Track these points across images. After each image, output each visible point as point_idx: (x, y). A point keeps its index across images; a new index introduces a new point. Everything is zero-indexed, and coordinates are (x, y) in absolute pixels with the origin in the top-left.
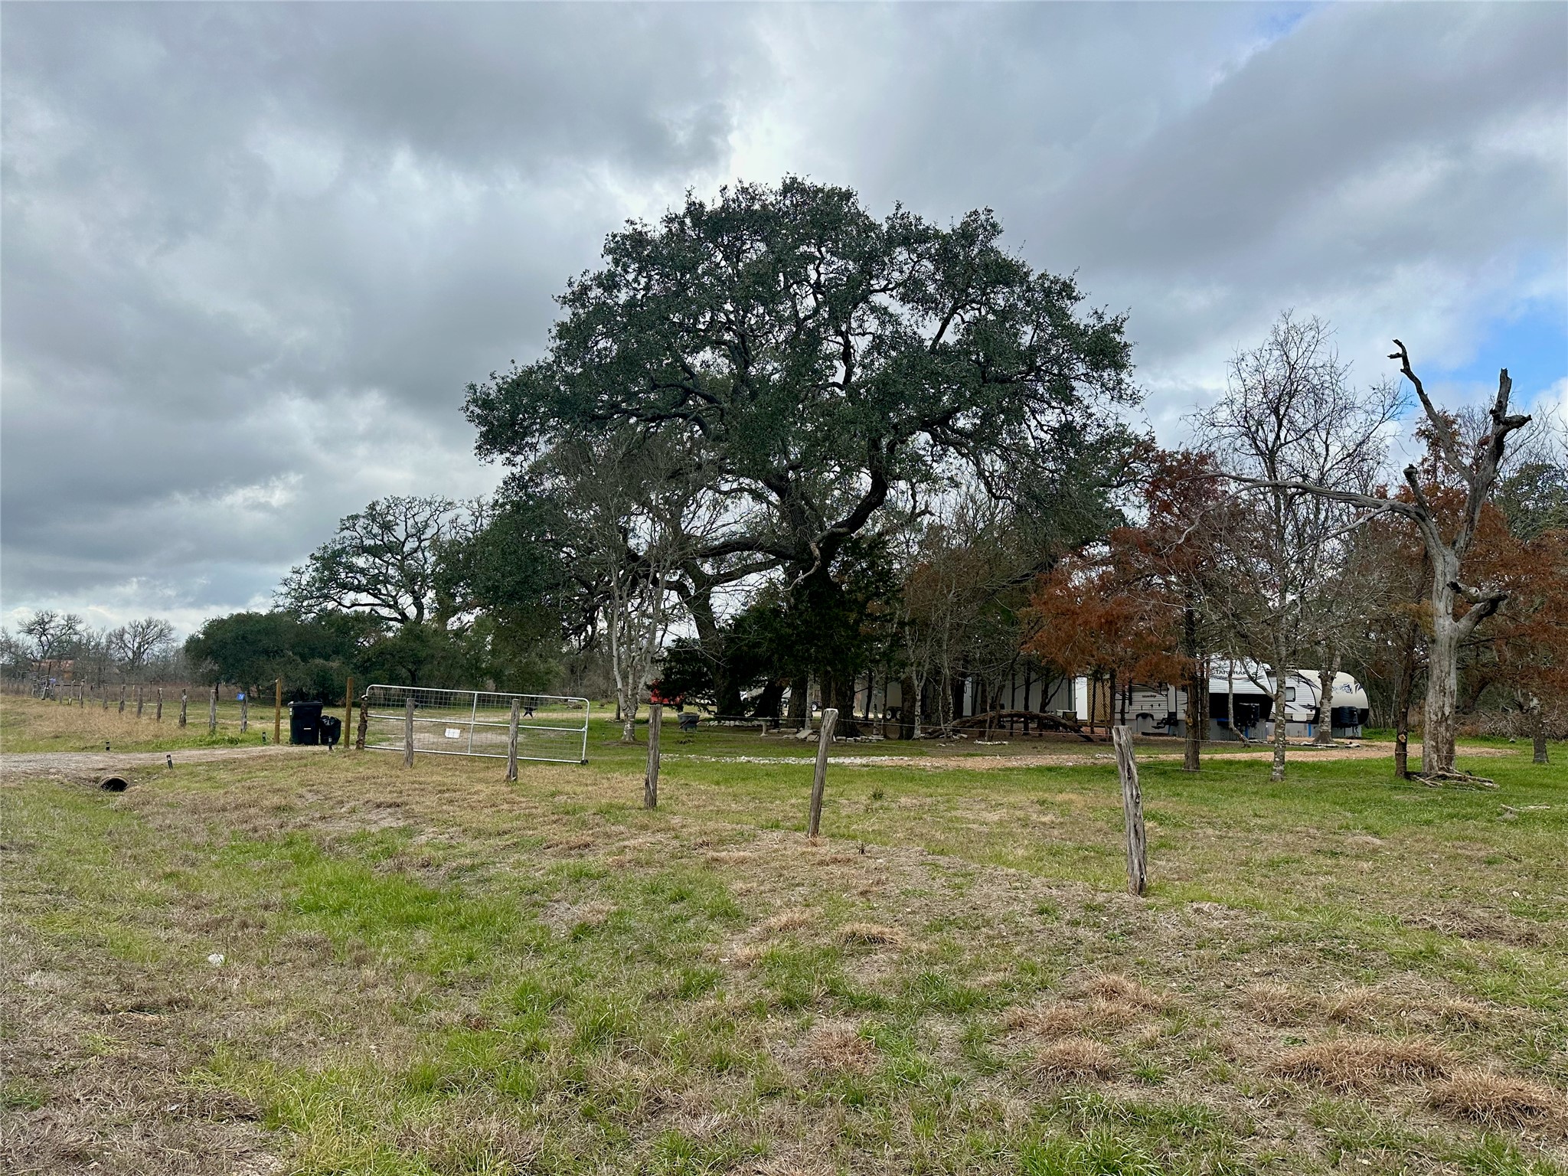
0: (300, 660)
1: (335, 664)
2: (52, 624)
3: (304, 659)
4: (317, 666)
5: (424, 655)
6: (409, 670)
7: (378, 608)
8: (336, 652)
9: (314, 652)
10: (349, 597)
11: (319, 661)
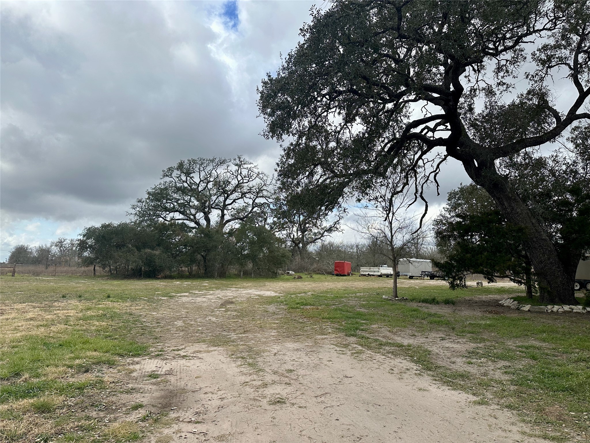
0: (136, 250)
1: (157, 252)
2: (65, 243)
3: (139, 249)
4: (146, 253)
5: (211, 245)
6: (202, 256)
7: (185, 221)
8: (159, 245)
9: (145, 245)
10: (170, 216)
11: (148, 251)
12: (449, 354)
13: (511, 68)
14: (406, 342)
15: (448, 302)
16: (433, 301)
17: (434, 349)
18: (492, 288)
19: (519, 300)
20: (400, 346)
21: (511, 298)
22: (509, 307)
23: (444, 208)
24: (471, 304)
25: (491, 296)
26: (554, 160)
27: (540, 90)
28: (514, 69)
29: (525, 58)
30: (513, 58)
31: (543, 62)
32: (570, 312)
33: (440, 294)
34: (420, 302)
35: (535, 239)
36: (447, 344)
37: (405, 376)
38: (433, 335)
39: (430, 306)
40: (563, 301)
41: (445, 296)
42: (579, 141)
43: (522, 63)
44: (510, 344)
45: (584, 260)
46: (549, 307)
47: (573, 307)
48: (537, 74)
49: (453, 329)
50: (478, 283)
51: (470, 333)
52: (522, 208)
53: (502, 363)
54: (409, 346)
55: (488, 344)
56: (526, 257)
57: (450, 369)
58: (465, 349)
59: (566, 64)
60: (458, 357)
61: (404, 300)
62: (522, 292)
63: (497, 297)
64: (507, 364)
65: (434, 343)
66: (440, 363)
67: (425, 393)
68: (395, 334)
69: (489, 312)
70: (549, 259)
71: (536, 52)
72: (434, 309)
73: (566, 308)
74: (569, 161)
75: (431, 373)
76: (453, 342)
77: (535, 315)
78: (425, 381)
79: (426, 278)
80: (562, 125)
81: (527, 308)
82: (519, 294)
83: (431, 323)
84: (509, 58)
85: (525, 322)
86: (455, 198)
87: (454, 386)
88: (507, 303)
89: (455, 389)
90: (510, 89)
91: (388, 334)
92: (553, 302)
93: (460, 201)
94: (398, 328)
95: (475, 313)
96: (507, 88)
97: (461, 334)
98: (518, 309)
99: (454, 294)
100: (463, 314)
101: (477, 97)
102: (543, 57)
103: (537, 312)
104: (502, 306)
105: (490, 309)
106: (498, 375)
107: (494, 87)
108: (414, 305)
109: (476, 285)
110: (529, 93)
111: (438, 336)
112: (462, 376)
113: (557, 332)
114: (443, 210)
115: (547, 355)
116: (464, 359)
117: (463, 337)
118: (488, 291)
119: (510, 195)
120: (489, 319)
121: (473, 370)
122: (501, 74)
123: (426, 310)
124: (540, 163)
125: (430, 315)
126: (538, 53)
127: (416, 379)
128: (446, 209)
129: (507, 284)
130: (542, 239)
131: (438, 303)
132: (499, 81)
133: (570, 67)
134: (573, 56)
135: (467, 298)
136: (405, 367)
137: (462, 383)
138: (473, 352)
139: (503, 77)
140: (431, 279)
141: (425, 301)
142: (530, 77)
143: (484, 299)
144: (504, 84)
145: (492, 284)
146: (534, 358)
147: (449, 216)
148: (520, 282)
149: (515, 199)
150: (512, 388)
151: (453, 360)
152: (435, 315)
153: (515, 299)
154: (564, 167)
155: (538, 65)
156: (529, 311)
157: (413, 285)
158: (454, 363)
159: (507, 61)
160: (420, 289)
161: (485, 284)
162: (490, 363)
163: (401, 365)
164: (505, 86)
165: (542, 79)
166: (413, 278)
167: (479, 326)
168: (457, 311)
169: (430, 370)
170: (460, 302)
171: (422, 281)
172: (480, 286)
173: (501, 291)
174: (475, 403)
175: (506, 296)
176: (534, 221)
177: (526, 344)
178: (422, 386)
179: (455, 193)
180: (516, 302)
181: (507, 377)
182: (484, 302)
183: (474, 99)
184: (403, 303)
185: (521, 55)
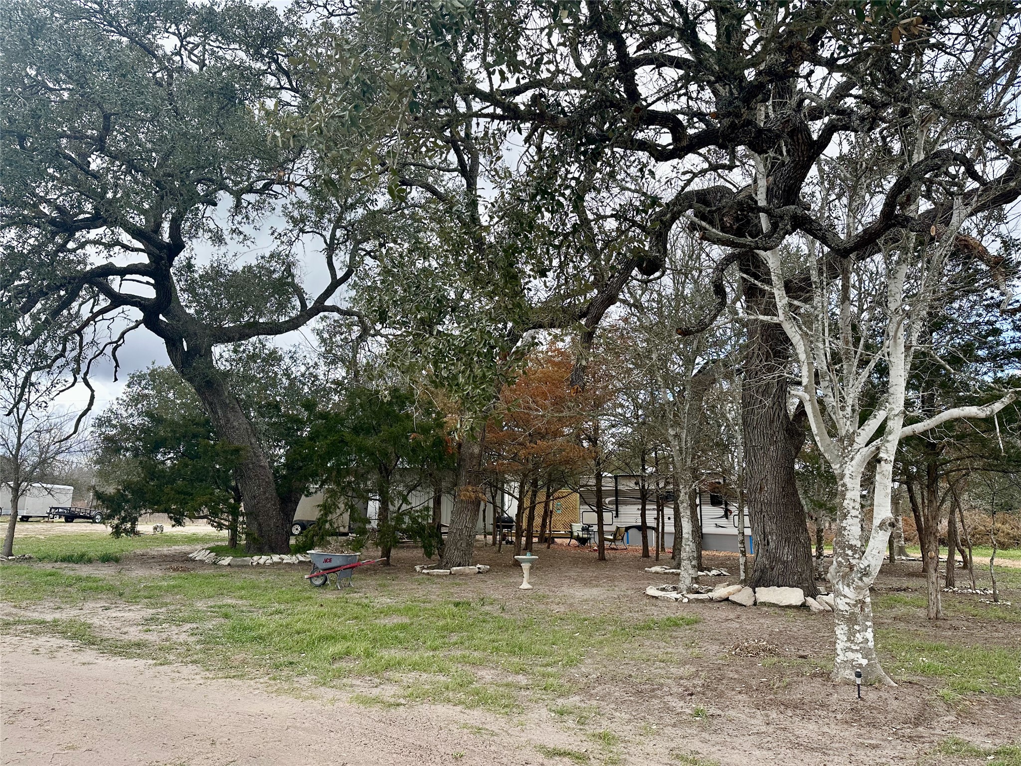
12: (118, 625)
13: (253, 214)
14: (49, 617)
15: (107, 559)
16: (82, 559)
17: (96, 621)
18: (177, 535)
19: (218, 551)
20: (44, 622)
21: (207, 549)
22: (202, 561)
23: (117, 399)
24: (144, 560)
25: (177, 547)
26: (291, 357)
27: (287, 256)
28: (257, 217)
29: (274, 209)
30: (259, 201)
31: (295, 222)
32: (280, 563)
33: (89, 547)
34: (56, 561)
35: (251, 466)
36: (112, 613)
37: (59, 655)
38: (89, 605)
39: (76, 566)
40: (274, 551)
41: (100, 551)
42: (326, 335)
43: (268, 213)
44: (200, 605)
45: (307, 496)
46: (256, 558)
47: (283, 556)
48: (285, 234)
49: (121, 595)
50: (155, 528)
51: (146, 598)
52: (240, 421)
53: (187, 626)
54: (55, 621)
55: (173, 607)
56: (236, 489)
57: (121, 641)
58: (139, 617)
59: (321, 235)
60: (131, 626)
61: (24, 559)
62: (222, 540)
63: (186, 548)
64: (195, 625)
65: (93, 613)
66: (105, 635)
67: (91, 666)
68: (26, 609)
69: (174, 570)
70: (265, 493)
71: (289, 206)
72: (84, 570)
73: (276, 558)
74: (309, 361)
75: (96, 647)
76: (123, 610)
77: (236, 569)
78: (89, 655)
79: (57, 519)
80: (307, 314)
81: (227, 561)
82: (219, 543)
83: (84, 590)
84: (253, 201)
85: (222, 579)
86: (139, 384)
87: (129, 656)
88: (201, 555)
89: (130, 658)
90: (249, 243)
91: (14, 611)
92: (261, 552)
93: (146, 391)
94: (28, 602)
95: (152, 572)
96: (245, 239)
97: (134, 599)
98: (214, 563)
99: (117, 546)
100: (133, 574)
101: (199, 240)
102: (296, 214)
103: (238, 566)
104: (193, 560)
105: (174, 565)
106: (183, 637)
107: (226, 232)
108: (48, 567)
109: (152, 530)
110: (272, 256)
111: (98, 605)
112: (138, 645)
113: (259, 588)
114: (115, 402)
115: (242, 611)
116: (140, 627)
117: (137, 603)
118: (172, 540)
119: (228, 402)
120: (174, 578)
121: (152, 637)
122: (238, 218)
123: (72, 573)
124: (274, 357)
125: (79, 579)
126: (290, 207)
127: (75, 655)
128: (121, 402)
129: (201, 528)
130: (261, 466)
131: (90, 561)
132: (234, 227)
133: (326, 242)
134: (331, 228)
135: (139, 552)
136: (55, 646)
137: (138, 651)
138: (152, 619)
139: (240, 223)
140: (67, 521)
141: (65, 559)
142: (276, 234)
143: (166, 553)
144: (241, 233)
145: (178, 529)
146: (226, 616)
147: (125, 415)
148: (220, 526)
149: (233, 408)
150: (198, 647)
151: (125, 630)
152: (88, 578)
153: (212, 550)
154: (303, 369)
155: (288, 222)
156: (229, 564)
157: (32, 534)
158: (125, 633)
159: (249, 203)
160: (49, 539)
161: (169, 528)
162: (174, 627)
163: (49, 644)
164: (242, 237)
165: (291, 243)
166: (30, 519)
167: (160, 588)
168: (123, 572)
169: (93, 644)
170: (127, 558)
171: (49, 525)
172: (158, 533)
173: (193, 539)
174: (155, 665)
175: (199, 547)
176: (253, 441)
177: (219, 603)
178: (84, 661)
179: (141, 377)
180: (213, 554)
181: (193, 639)
182: (166, 556)
183: (194, 240)
184: (25, 565)
185: (269, 203)
